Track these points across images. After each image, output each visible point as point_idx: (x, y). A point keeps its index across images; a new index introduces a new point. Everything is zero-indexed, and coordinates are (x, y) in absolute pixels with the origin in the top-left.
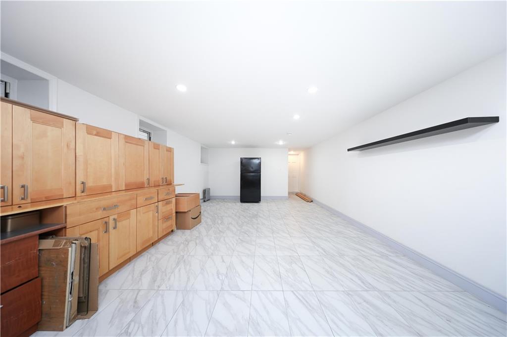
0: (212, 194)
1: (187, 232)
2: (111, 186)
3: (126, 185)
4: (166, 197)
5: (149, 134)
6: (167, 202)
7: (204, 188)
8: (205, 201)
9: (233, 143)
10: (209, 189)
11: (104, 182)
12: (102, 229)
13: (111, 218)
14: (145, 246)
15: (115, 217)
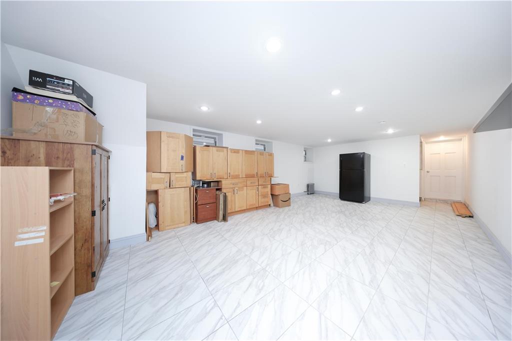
0: (316, 188)
1: (277, 208)
2: (239, 175)
3: (246, 175)
4: (264, 184)
5: (264, 145)
6: (265, 186)
7: (309, 183)
8: (308, 194)
9: (329, 140)
10: (314, 184)
11: (237, 173)
12: (233, 192)
13: (236, 188)
14: (251, 207)
15: (237, 188)
